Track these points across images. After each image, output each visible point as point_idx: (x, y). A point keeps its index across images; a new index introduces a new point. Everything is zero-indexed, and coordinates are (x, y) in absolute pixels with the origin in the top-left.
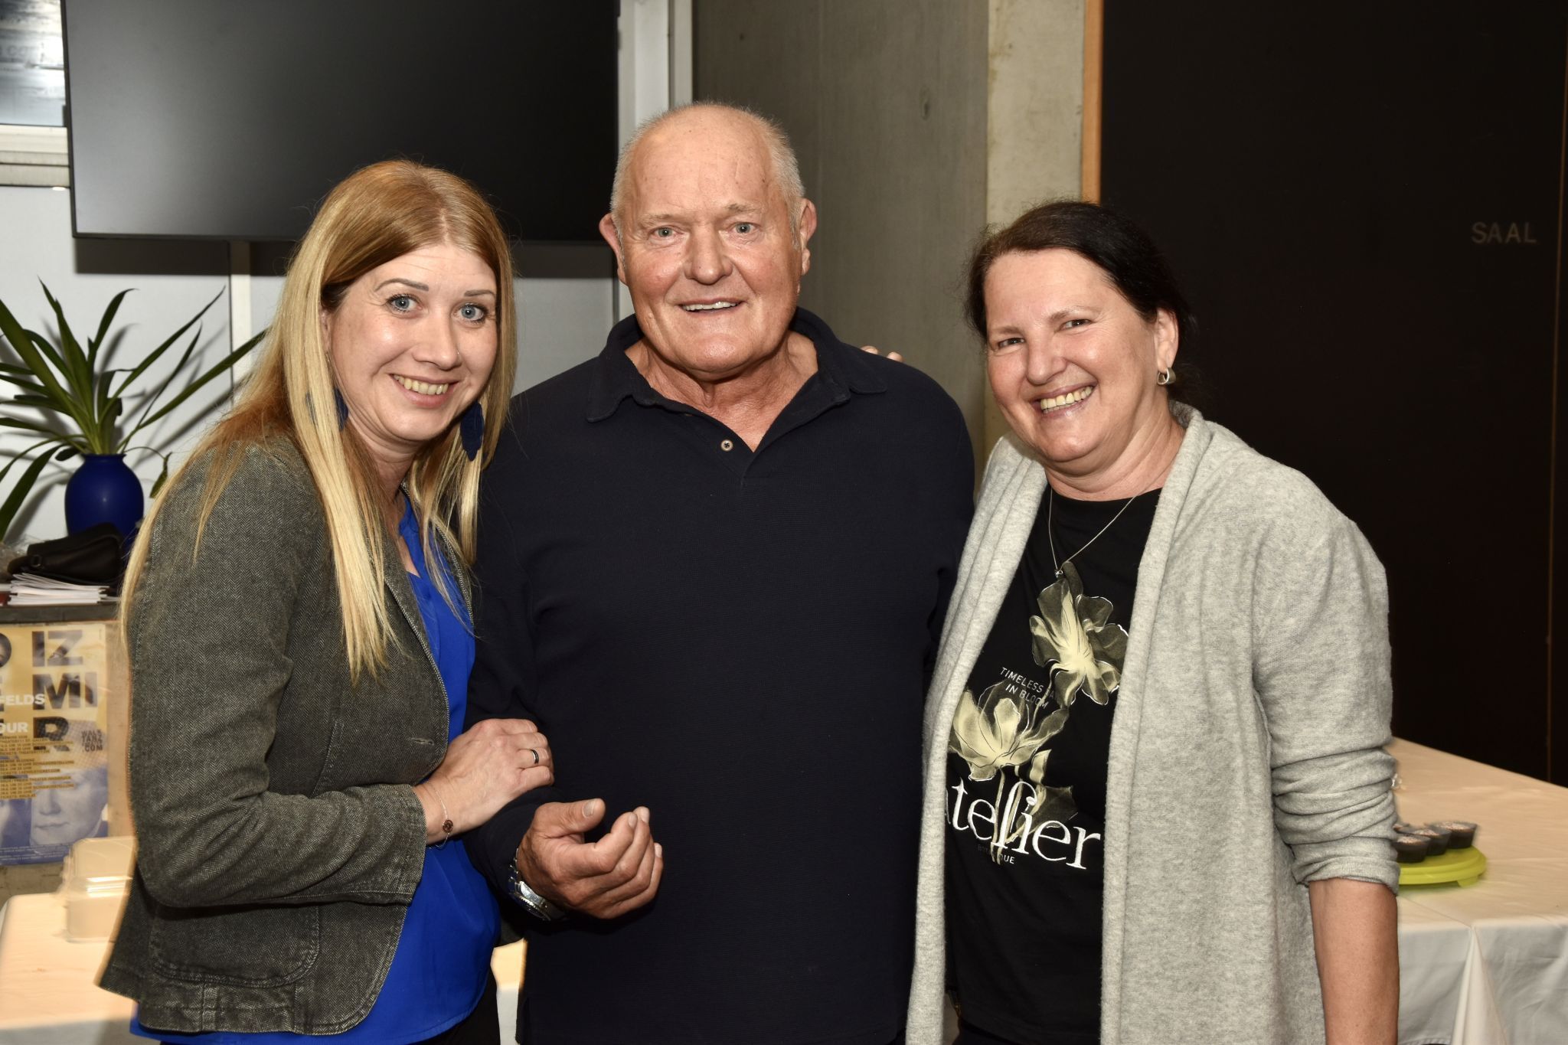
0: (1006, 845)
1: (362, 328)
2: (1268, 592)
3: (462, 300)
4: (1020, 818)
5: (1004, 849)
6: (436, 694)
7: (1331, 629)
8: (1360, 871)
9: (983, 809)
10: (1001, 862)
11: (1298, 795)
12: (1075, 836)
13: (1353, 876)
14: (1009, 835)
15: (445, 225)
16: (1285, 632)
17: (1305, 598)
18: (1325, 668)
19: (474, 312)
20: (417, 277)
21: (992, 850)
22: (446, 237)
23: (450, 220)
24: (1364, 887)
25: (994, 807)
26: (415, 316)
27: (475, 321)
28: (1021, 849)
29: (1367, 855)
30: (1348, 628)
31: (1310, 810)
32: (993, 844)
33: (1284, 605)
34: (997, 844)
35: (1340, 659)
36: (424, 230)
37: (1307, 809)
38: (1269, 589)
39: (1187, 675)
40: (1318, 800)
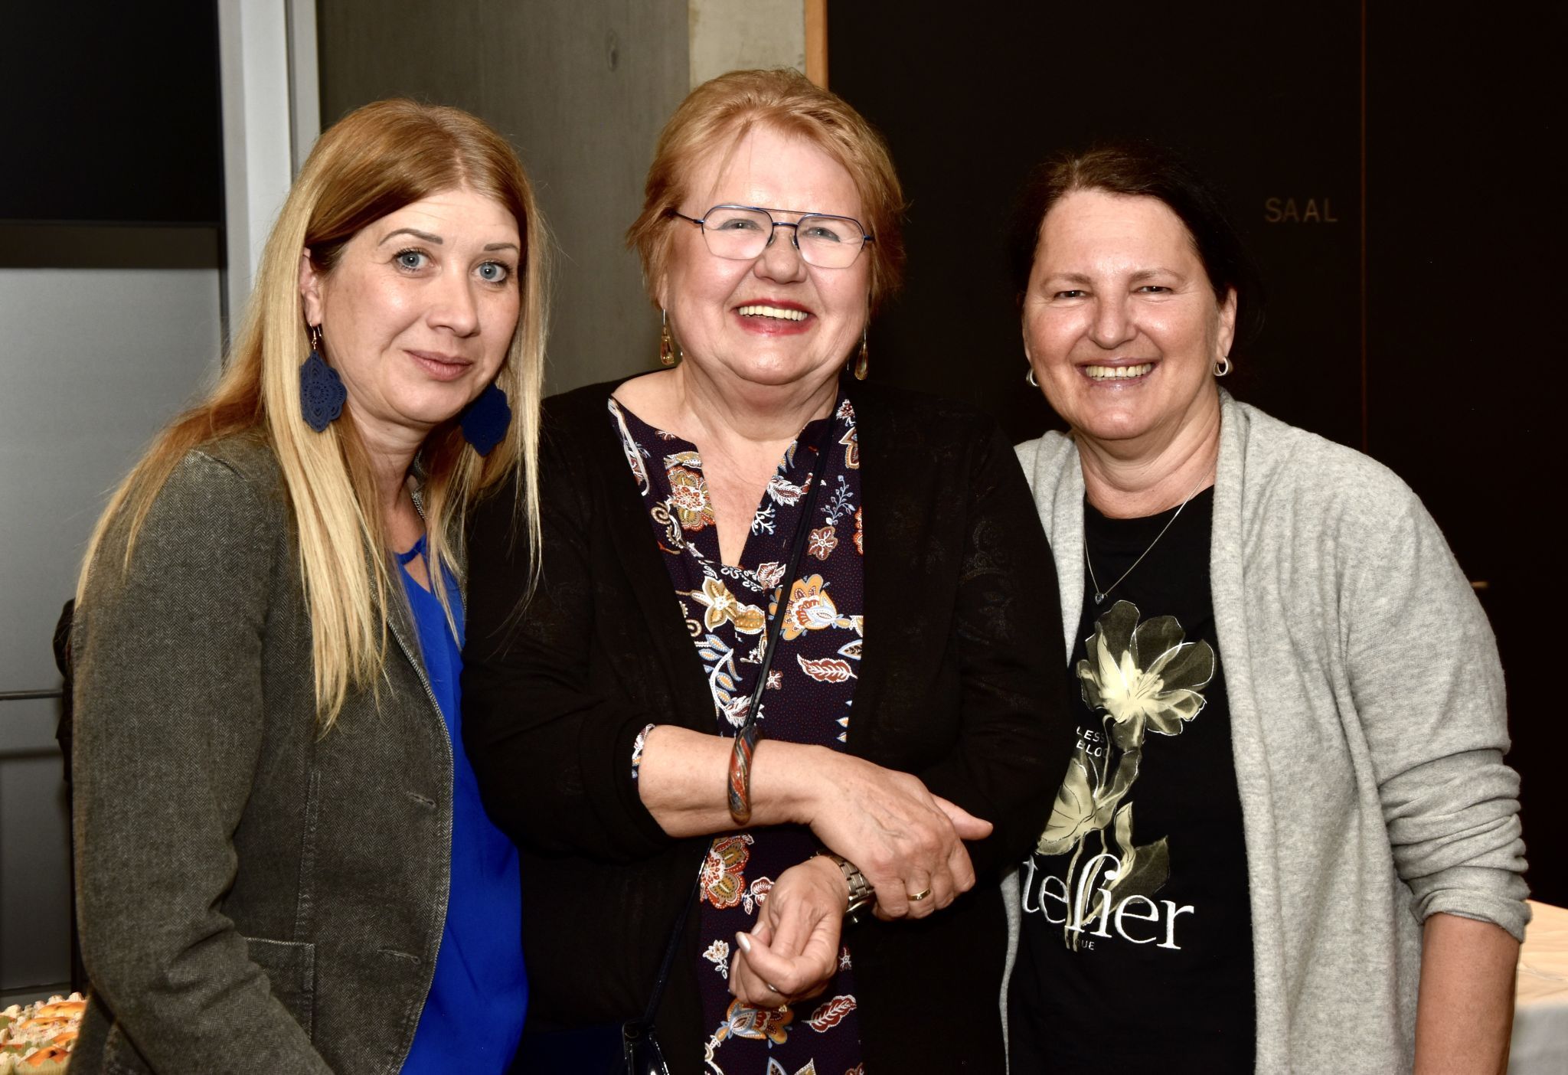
0: (1082, 928)
1: (363, 291)
2: (1352, 570)
3: (482, 255)
4: (1097, 894)
5: (1080, 933)
6: (438, 746)
7: (1427, 608)
8: (1466, 906)
9: (1053, 887)
10: (1078, 948)
11: (1405, 820)
12: (1163, 911)
13: (1457, 911)
14: (1085, 916)
15: (461, 168)
16: (1377, 614)
17: (1395, 574)
18: (1425, 653)
19: (495, 271)
20: (427, 227)
21: (1066, 935)
22: (463, 180)
23: (466, 161)
24: (1470, 925)
25: (1066, 884)
26: (427, 275)
27: (495, 283)
28: (1102, 932)
29: (1477, 888)
30: (1446, 607)
31: (1419, 837)
32: (1067, 927)
33: (1372, 583)
34: (1072, 928)
35: (1442, 641)
36: (437, 173)
37: (1417, 836)
38: (1353, 567)
39: (1287, 678)
40: (1428, 824)
